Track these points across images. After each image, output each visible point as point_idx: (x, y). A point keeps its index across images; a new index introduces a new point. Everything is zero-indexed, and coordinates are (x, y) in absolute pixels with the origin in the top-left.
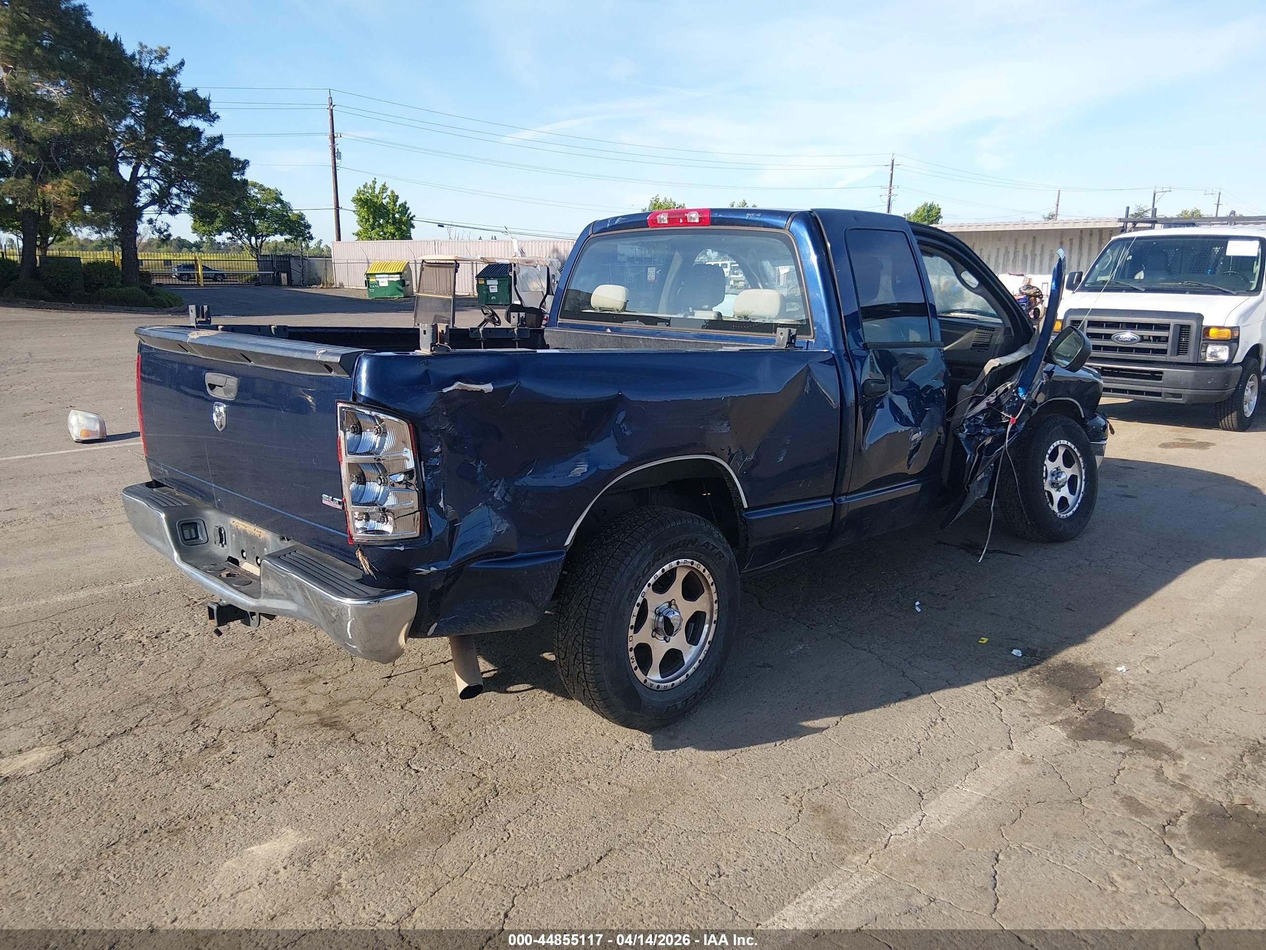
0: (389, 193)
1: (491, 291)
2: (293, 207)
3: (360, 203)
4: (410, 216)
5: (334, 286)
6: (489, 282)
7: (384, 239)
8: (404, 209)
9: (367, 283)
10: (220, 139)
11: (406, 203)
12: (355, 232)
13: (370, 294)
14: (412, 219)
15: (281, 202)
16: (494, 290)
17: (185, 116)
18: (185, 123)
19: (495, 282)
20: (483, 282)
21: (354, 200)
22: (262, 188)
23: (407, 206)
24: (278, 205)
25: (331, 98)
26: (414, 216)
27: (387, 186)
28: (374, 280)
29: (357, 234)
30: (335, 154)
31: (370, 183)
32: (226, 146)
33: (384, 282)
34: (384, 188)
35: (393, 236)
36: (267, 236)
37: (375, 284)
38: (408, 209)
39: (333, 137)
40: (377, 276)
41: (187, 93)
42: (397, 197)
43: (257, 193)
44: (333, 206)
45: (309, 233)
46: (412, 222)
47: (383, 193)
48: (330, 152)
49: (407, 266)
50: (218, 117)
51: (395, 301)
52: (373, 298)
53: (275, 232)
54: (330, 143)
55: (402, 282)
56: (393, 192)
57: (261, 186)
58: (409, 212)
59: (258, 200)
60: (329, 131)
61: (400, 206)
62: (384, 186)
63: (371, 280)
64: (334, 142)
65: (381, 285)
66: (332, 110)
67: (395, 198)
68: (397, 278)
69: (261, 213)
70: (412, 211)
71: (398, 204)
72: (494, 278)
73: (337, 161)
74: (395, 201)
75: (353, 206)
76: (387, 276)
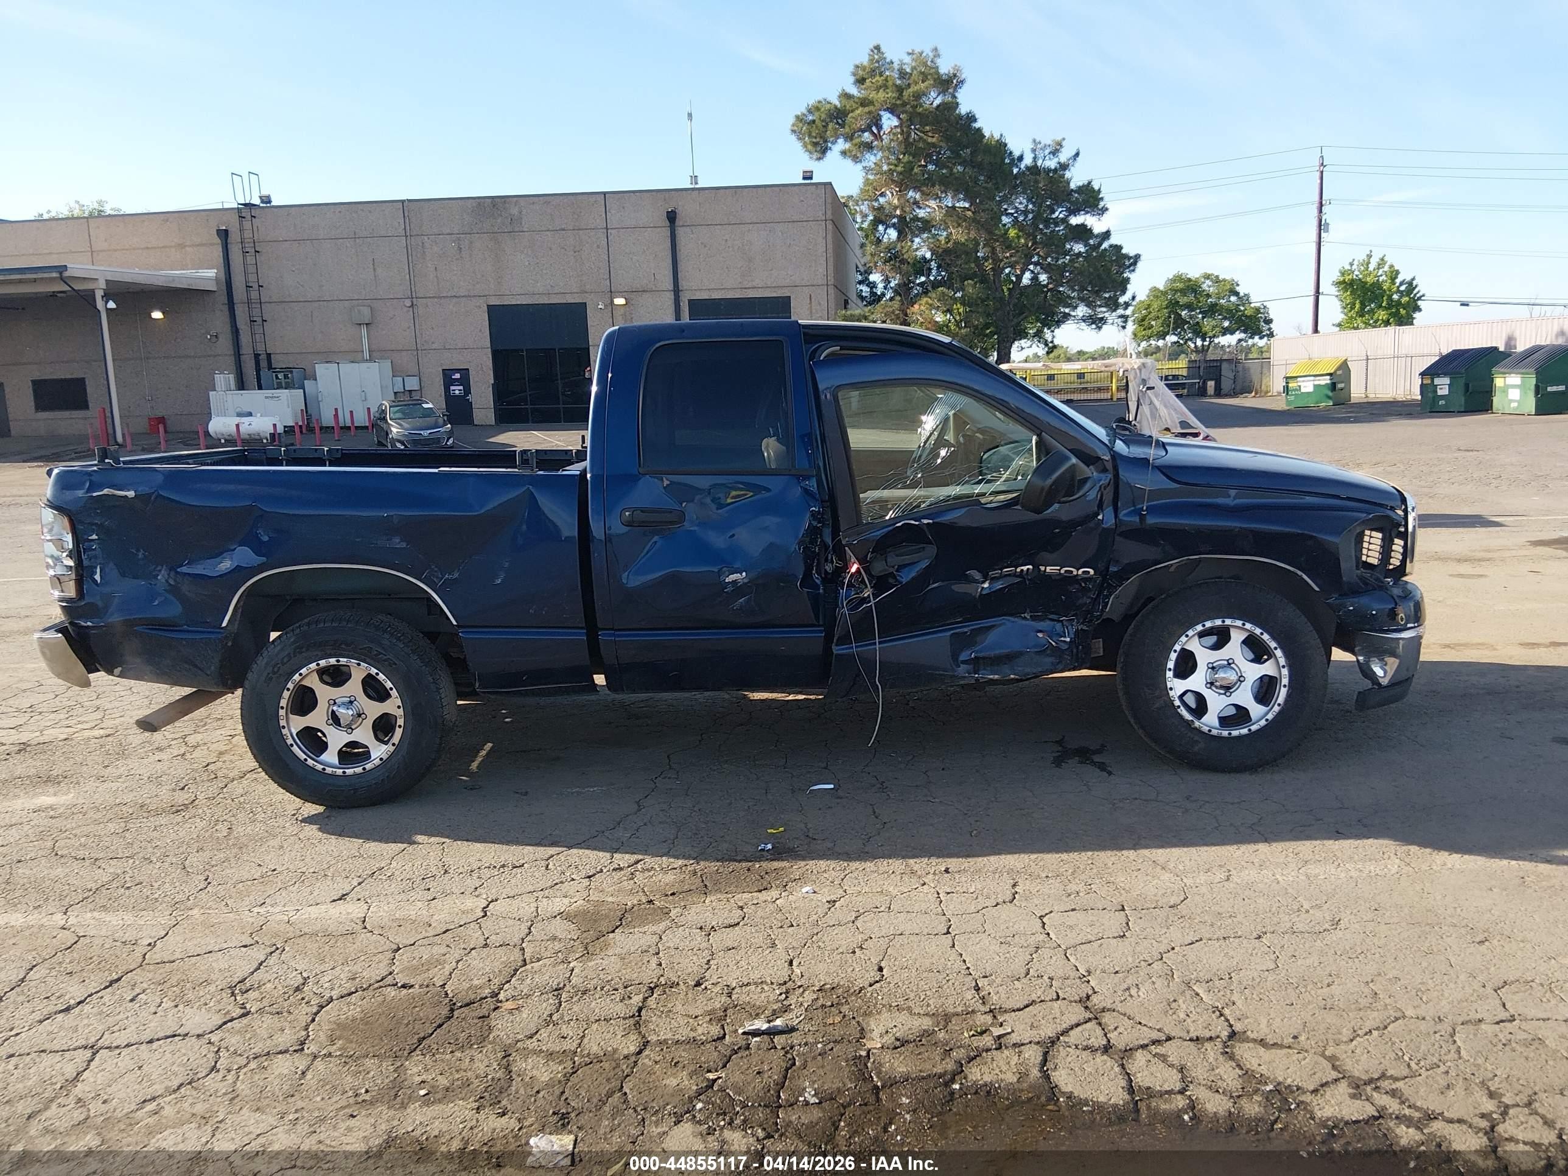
0: (1386, 268)
1: (1440, 393)
2: (1253, 299)
3: (1343, 286)
4: (1418, 295)
5: (1270, 394)
6: (1437, 381)
7: (1374, 327)
8: (1411, 286)
9: (1286, 389)
10: (1107, 235)
11: (1413, 279)
12: (1337, 322)
13: (1288, 403)
14: (1419, 299)
15: (1237, 294)
16: (1444, 391)
17: (1074, 212)
18: (1074, 221)
19: (1446, 380)
20: (1429, 382)
21: (1338, 284)
22: (1217, 281)
23: (1415, 283)
24: (1233, 299)
25: (1322, 157)
26: (1423, 296)
27: (1386, 259)
28: (1295, 385)
29: (1339, 325)
30: (1321, 226)
31: (1363, 257)
32: (1114, 240)
33: (1307, 386)
34: (1382, 262)
35: (1387, 323)
36: (1214, 336)
37: (1296, 390)
38: (1416, 286)
39: (1321, 205)
40: (1299, 379)
41: (1080, 187)
42: (1398, 272)
43: (1209, 287)
44: (1312, 292)
45: (1270, 329)
46: (1419, 303)
47: (1378, 269)
48: (1315, 223)
49: (1344, 366)
50: (1107, 209)
51: (1320, 411)
52: (1291, 407)
53: (1225, 331)
54: (1315, 212)
55: (1333, 386)
56: (1391, 266)
57: (1217, 277)
58: (1415, 292)
59: (1208, 296)
60: (1317, 198)
61: (1401, 284)
62: (1382, 259)
63: (1290, 385)
64: (1321, 211)
65: (1303, 390)
66: (1322, 172)
67: (1394, 274)
68: (1326, 380)
69: (1212, 310)
70: (1422, 288)
71: (1398, 281)
72: (1445, 374)
73: (1323, 235)
74: (1393, 280)
75: (1334, 290)
76: (1312, 378)
